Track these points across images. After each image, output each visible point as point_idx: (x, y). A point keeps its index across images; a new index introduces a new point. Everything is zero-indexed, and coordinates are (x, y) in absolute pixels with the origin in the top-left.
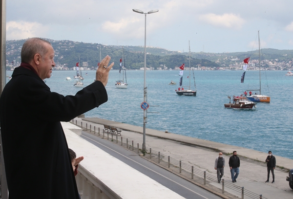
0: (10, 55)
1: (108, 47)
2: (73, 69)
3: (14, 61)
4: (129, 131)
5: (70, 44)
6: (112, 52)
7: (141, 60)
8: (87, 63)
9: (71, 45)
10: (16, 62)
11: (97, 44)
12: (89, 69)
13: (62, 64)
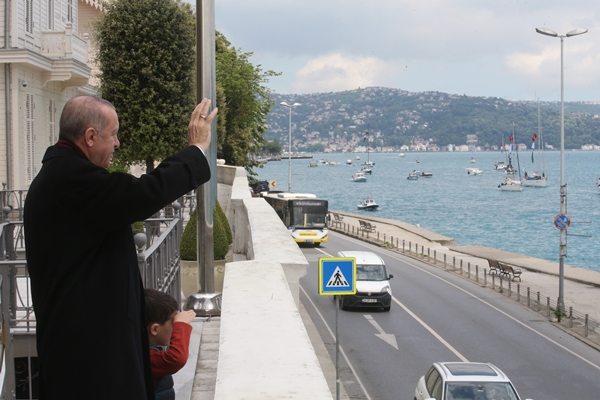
0: (323, 122)
1: (517, 104)
2: (447, 150)
3: (331, 133)
4: (540, 272)
5: (441, 99)
6: (525, 114)
7: (583, 130)
8: (474, 136)
9: (445, 102)
10: (335, 135)
11: (496, 99)
12: (479, 148)
13: (426, 139)
